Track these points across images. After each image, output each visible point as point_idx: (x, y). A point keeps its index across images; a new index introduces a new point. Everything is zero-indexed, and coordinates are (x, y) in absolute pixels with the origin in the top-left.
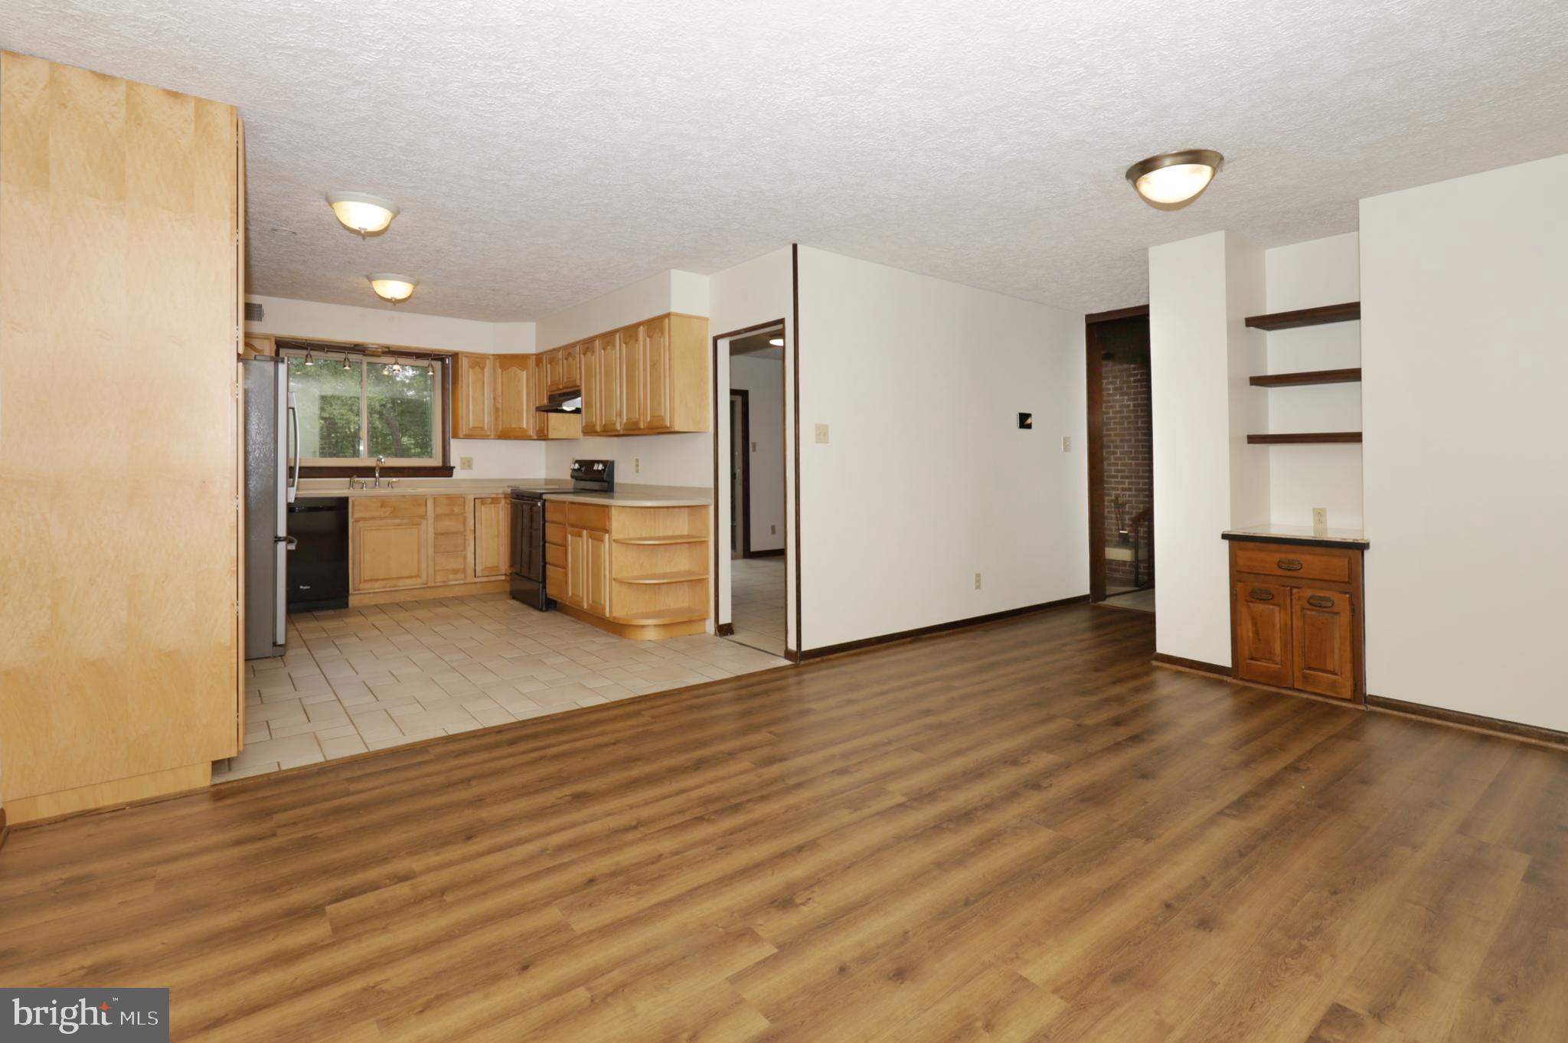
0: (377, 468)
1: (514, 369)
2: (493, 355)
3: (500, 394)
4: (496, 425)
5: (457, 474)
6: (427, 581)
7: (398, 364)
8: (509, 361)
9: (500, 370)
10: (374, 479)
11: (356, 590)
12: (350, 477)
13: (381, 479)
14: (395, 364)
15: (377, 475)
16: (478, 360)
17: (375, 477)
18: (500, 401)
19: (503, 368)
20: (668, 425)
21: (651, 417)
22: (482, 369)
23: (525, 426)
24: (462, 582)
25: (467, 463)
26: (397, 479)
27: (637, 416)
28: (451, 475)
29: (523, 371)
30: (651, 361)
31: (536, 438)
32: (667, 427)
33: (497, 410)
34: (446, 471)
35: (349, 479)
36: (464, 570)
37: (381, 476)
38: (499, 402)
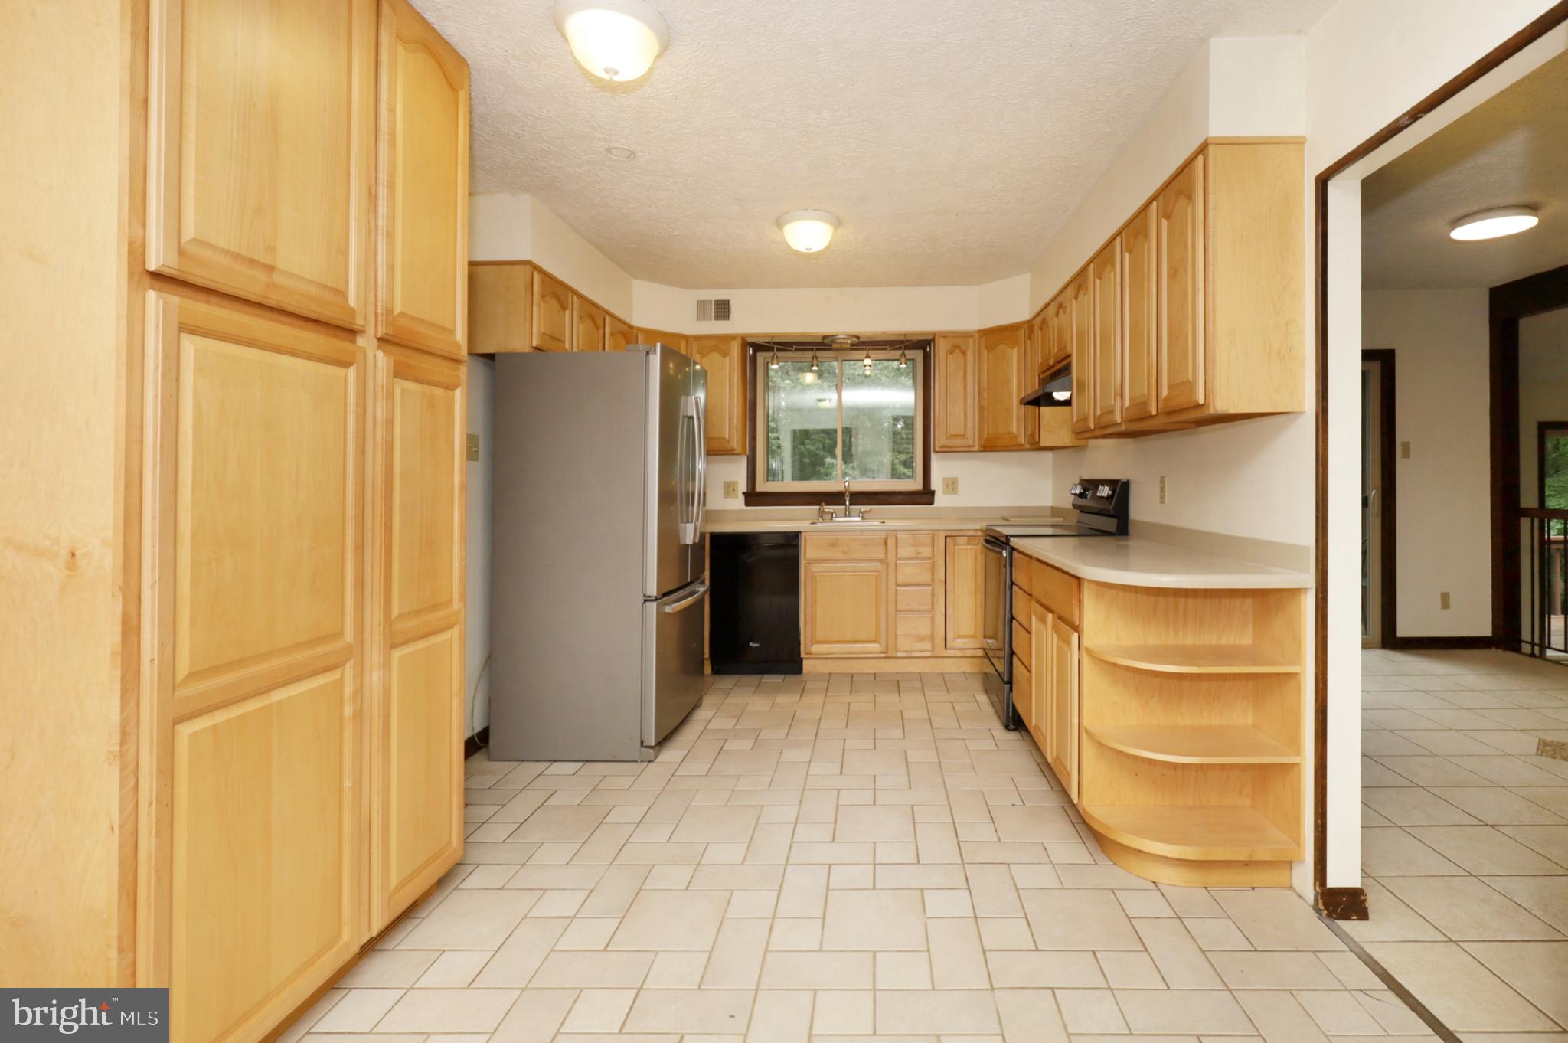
0: (847, 494)
1: (1003, 347)
2: (979, 331)
3: (986, 386)
4: (981, 430)
5: (941, 499)
6: (887, 648)
7: (869, 357)
8: (995, 337)
9: (986, 352)
10: (843, 507)
11: (807, 654)
12: (819, 505)
13: (852, 507)
14: (866, 357)
15: (847, 503)
16: (959, 341)
17: (845, 504)
18: (986, 396)
19: (990, 348)
20: (1201, 401)
21: (1170, 387)
22: (964, 353)
23: (1014, 430)
24: (929, 654)
25: (952, 485)
26: (869, 507)
27: (1146, 391)
28: (931, 503)
29: (1013, 348)
30: (1170, 266)
31: (1028, 446)
32: (1199, 406)
33: (981, 408)
34: (925, 496)
35: (818, 507)
36: (932, 638)
37: (851, 504)
38: (984, 398)
